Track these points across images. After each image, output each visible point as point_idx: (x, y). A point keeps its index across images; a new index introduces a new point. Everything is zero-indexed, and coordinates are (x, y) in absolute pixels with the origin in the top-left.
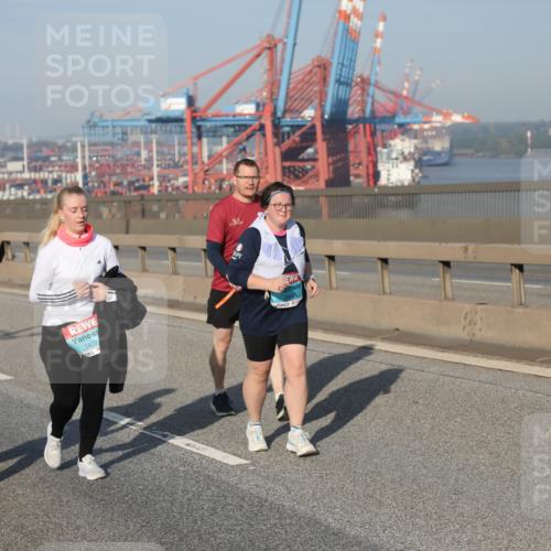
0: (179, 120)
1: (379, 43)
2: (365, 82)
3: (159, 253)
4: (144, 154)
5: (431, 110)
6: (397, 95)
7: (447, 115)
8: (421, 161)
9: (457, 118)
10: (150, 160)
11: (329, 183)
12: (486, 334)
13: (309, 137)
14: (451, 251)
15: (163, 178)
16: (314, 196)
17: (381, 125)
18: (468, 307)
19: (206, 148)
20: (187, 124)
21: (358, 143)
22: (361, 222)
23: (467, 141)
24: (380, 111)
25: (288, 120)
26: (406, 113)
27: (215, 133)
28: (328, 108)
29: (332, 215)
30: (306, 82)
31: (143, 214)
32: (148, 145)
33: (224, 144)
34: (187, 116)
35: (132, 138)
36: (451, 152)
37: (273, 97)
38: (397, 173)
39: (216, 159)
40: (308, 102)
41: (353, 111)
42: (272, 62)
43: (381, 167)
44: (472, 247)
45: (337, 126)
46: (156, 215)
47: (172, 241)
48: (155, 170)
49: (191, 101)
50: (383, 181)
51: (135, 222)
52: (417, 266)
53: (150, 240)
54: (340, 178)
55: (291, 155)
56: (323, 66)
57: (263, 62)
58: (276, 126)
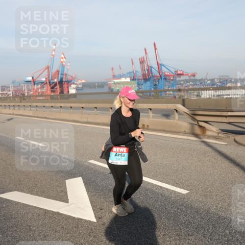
0: (30, 81)
1: (68, 67)
2: (66, 74)
3: (28, 107)
4: (24, 88)
5: (79, 80)
6: (72, 77)
7: (81, 80)
8: (77, 89)
9: (83, 81)
10: (25, 89)
11: (60, 93)
12: (90, 120)
13: (56, 84)
14: (83, 105)
15: (28, 93)
16: (57, 95)
17: (69, 82)
18: (87, 115)
19: (36, 87)
20: (32, 82)
21: (65, 86)
22: (66, 100)
23: (85, 85)
24: (69, 80)
25: (52, 81)
26: (74, 80)
27: (38, 84)
28: (59, 79)
29: (61, 99)
30: (55, 74)
31: (24, 99)
32: (24, 86)
33: (39, 86)
34: (32, 81)
35: (22, 85)
36: (82, 87)
37: (49, 77)
38: (72, 91)
39: (38, 89)
40: (55, 78)
41: (64, 80)
42: (48, 70)
43: (70, 90)
44: (87, 104)
45: (61, 83)
46: (26, 100)
47: (30, 104)
48: (26, 91)
49: (33, 78)
50: (70, 93)
51: (22, 101)
52: (77, 108)
53: (25, 104)
54: (62, 92)
55: (52, 88)
56: (58, 71)
57: (46, 71)
58: (49, 82)
